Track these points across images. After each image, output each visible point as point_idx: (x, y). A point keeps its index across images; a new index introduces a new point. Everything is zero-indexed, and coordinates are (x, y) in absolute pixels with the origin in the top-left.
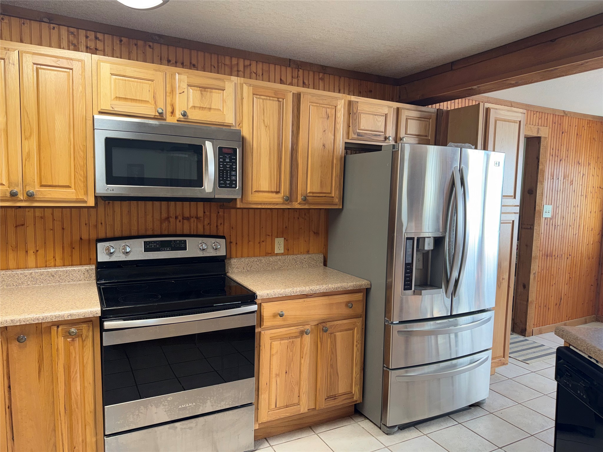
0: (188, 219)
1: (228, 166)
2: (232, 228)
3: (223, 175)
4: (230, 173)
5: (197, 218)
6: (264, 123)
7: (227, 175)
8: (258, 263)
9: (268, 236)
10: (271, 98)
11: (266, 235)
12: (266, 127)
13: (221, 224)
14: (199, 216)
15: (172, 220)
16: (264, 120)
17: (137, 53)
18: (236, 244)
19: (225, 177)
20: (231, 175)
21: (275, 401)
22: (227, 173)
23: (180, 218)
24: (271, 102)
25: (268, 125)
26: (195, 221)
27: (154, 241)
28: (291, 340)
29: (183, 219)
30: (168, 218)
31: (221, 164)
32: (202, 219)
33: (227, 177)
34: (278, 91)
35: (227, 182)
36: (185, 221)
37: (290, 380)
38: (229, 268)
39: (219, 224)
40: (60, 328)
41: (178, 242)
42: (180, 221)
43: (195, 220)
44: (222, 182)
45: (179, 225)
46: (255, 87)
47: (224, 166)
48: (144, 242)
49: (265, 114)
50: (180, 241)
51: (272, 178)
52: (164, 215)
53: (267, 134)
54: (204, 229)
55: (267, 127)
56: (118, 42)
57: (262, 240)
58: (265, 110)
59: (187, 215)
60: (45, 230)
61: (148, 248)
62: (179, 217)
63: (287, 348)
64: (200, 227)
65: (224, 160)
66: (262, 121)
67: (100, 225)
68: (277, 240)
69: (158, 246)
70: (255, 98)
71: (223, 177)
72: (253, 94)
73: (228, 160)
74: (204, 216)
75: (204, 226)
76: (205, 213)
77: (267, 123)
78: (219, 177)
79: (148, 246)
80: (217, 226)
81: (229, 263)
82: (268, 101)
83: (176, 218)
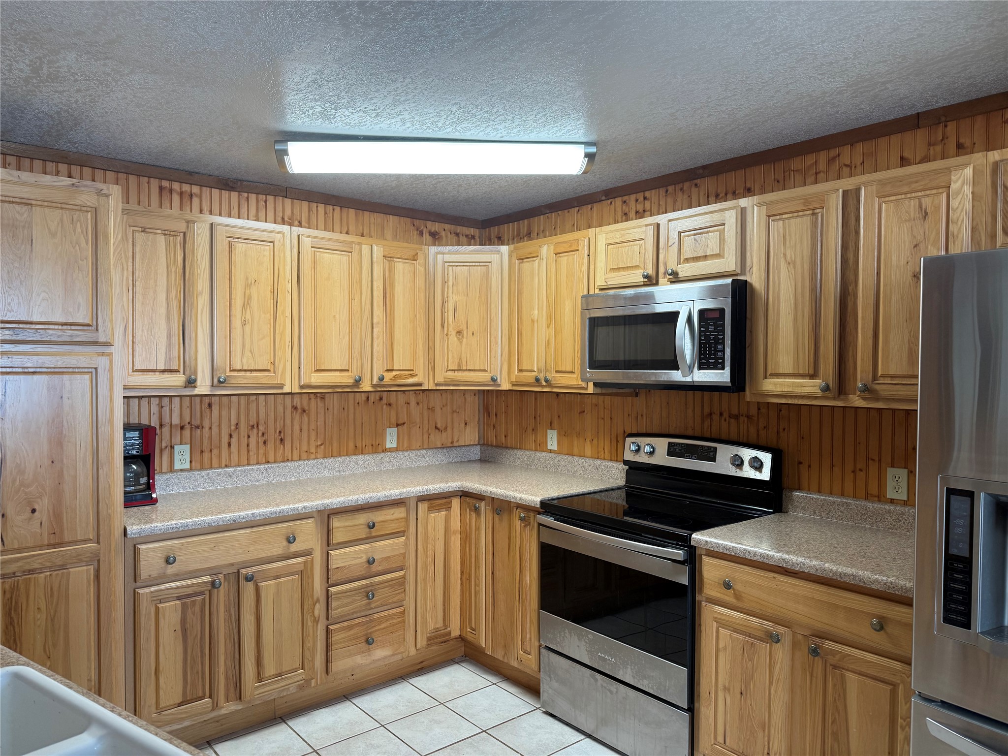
0: (736, 417)
1: (712, 337)
2: (803, 438)
3: (705, 350)
4: (715, 347)
5: (748, 417)
6: (785, 259)
7: (710, 350)
8: (842, 509)
9: (871, 462)
10: (801, 214)
11: (868, 458)
12: (789, 263)
13: (784, 429)
14: (750, 414)
15: (716, 417)
16: (785, 255)
17: (682, 200)
18: (809, 466)
19: (708, 354)
20: (716, 351)
21: (723, 733)
22: (710, 348)
23: (726, 415)
24: (799, 220)
25: (792, 260)
26: (746, 422)
27: (679, 444)
28: (751, 640)
29: (730, 417)
30: (711, 414)
31: (703, 336)
32: (756, 418)
33: (710, 354)
34: (810, 198)
35: (711, 361)
36: (732, 420)
37: (749, 712)
38: (790, 507)
39: (781, 430)
40: (518, 510)
41: (707, 448)
42: (725, 420)
43: (746, 419)
44: (703, 361)
45: (724, 425)
46: (769, 204)
47: (707, 337)
48: (669, 443)
49: (788, 243)
50: (710, 448)
51: (800, 350)
52: (707, 410)
53: (791, 276)
54: (758, 435)
55: (791, 265)
56: (664, 194)
57: (858, 467)
58: (788, 237)
59: (735, 411)
60: (598, 418)
61: (672, 451)
62: (724, 414)
63: (742, 650)
64: (753, 430)
65: (707, 329)
66: (782, 255)
67: (640, 417)
68: (891, 472)
69: (683, 451)
70: (772, 223)
71: (705, 354)
72: (769, 216)
73: (711, 328)
74: (758, 414)
75: (758, 431)
76: (759, 409)
77: (791, 257)
78: (700, 354)
79: (672, 449)
80: (778, 432)
81: (789, 497)
82: (792, 221)
83: (721, 414)
